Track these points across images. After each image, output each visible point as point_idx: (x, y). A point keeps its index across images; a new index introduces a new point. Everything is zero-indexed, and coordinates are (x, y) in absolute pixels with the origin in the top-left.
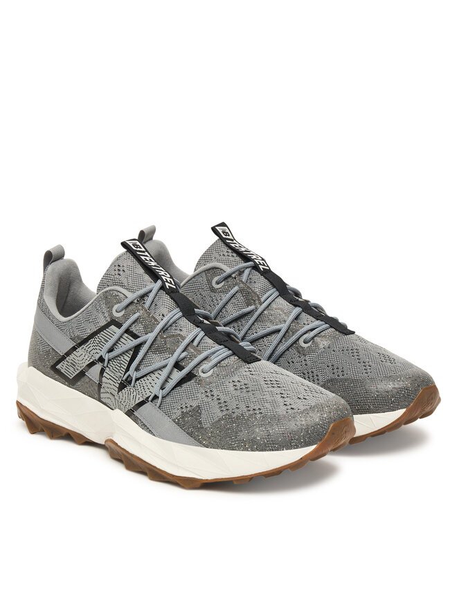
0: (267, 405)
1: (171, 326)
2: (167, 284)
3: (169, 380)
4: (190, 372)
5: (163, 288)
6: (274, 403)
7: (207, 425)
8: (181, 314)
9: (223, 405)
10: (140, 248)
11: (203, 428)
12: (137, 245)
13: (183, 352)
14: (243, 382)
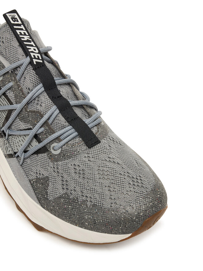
0: (97, 196)
1: (35, 99)
2: (35, 60)
3: (30, 146)
4: (45, 146)
5: (31, 63)
6: (102, 195)
7: (51, 198)
8: (43, 89)
9: (65, 183)
10: (18, 21)
11: (48, 199)
12: (15, 19)
13: (41, 127)
14: (82, 167)
